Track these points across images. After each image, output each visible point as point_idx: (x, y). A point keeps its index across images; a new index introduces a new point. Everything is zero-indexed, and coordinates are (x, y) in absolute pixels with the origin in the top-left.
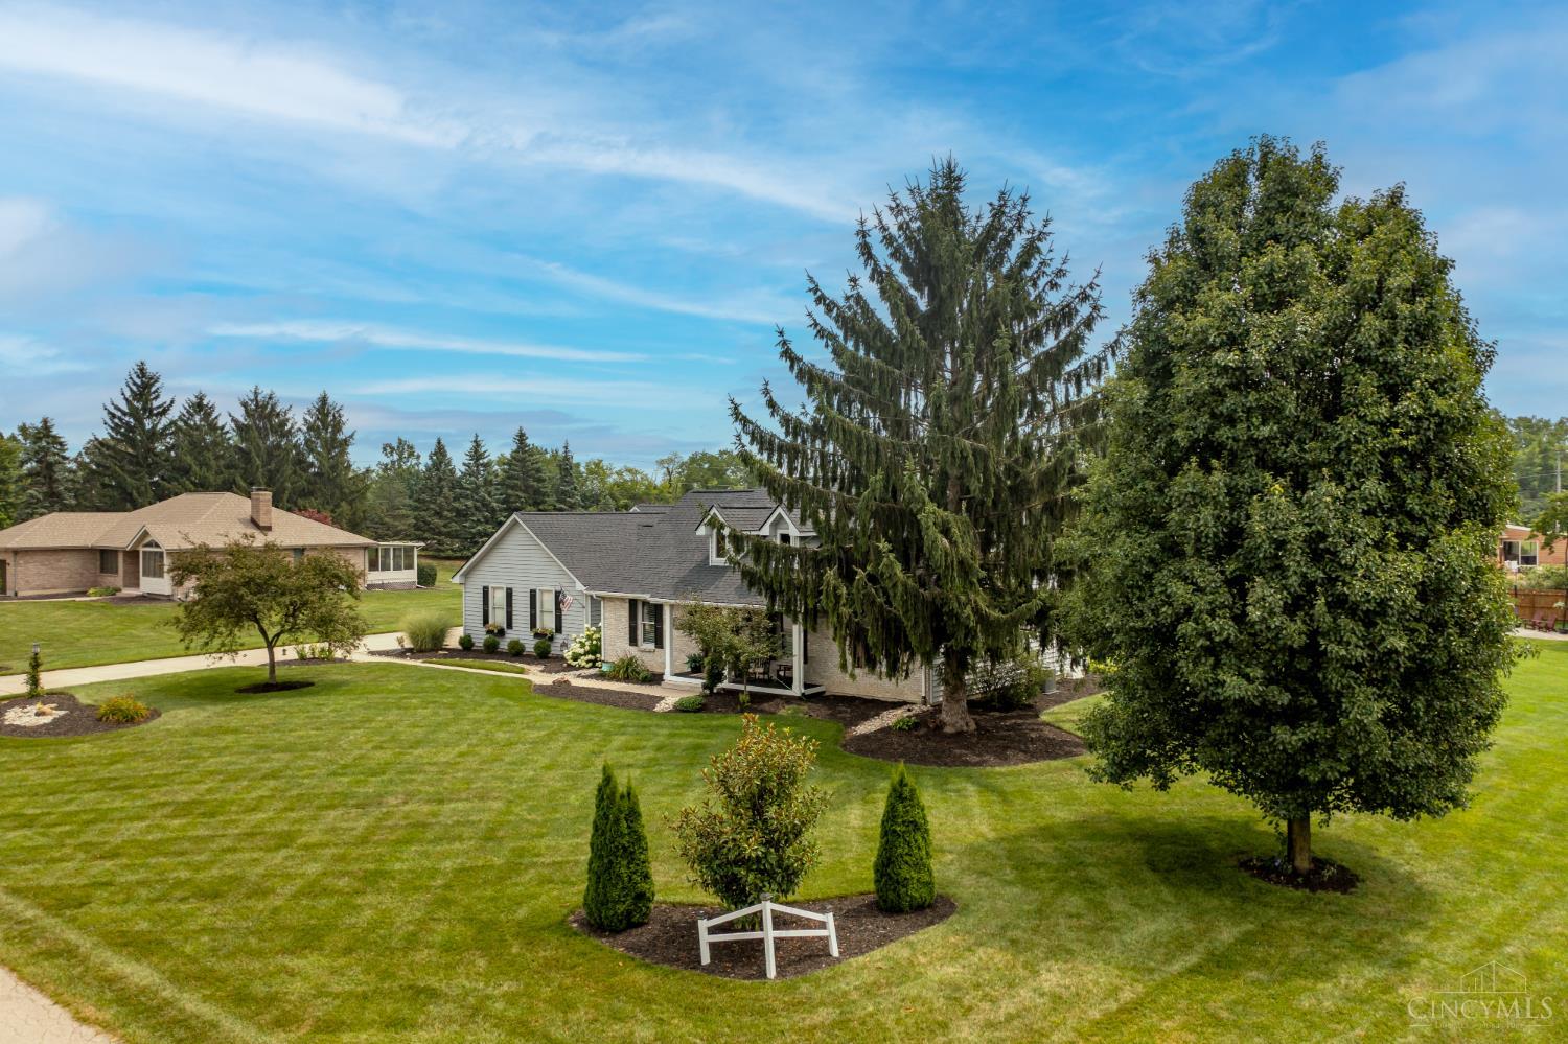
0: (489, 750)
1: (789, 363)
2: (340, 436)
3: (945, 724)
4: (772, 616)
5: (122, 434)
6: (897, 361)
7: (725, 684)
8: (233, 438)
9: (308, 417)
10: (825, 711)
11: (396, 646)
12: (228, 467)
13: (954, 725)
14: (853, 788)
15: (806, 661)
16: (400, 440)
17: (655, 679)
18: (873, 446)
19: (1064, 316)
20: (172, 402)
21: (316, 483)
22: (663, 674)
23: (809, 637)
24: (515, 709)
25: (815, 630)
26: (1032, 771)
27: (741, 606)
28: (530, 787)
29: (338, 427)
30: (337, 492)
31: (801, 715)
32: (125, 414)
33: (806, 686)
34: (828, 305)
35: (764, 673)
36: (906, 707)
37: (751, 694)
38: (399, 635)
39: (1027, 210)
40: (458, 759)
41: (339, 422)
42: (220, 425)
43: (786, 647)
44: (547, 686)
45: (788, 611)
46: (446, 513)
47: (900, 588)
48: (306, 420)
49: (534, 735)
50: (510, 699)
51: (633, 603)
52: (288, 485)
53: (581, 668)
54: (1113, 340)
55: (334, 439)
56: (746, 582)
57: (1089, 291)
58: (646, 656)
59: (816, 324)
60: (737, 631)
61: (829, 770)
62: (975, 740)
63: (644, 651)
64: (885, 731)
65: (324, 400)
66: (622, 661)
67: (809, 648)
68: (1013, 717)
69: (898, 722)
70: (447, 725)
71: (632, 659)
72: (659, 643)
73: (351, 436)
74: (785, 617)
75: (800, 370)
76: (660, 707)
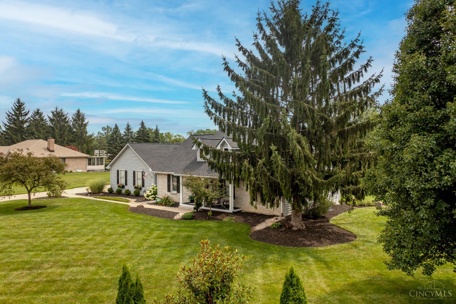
0: (100, 238)
1: (228, 72)
2: (84, 123)
3: (293, 226)
4: (221, 181)
5: (12, 122)
6: (274, 72)
7: (203, 207)
8: (49, 123)
9: (74, 117)
10: (242, 219)
11: (86, 192)
12: (47, 132)
13: (297, 227)
14: (257, 259)
15: (234, 198)
16: (108, 126)
17: (176, 205)
18: (264, 107)
19: (344, 54)
20: (29, 111)
21: (76, 138)
22: (179, 203)
23: (235, 189)
24: (119, 218)
25: (238, 186)
26: (335, 250)
27: (209, 177)
28: (111, 258)
29: (83, 120)
30: (83, 140)
31: (233, 221)
32: (13, 115)
33: (235, 208)
34: (244, 51)
35: (218, 203)
36: (275, 218)
37: (213, 212)
38: (87, 188)
39: (329, 9)
40: (86, 243)
41: (83, 118)
42: (44, 119)
43: (227, 193)
44: (134, 208)
45: (227, 179)
46: (118, 148)
47: (280, 168)
48: (73, 118)
49: (122, 230)
50: (118, 214)
51: (169, 176)
52: (66, 138)
53: (150, 200)
54: (365, 63)
55: (82, 124)
56: (210, 167)
57: (355, 43)
58: (173, 196)
59: (239, 61)
60: (207, 187)
61: (246, 249)
62: (306, 233)
63: (173, 194)
64: (268, 228)
65: (79, 111)
66: (164, 198)
67: (235, 193)
68: (318, 222)
69: (273, 225)
70: (88, 226)
71: (168, 197)
72: (178, 191)
73: (88, 123)
74: (226, 181)
75: (232, 75)
76: (177, 217)
